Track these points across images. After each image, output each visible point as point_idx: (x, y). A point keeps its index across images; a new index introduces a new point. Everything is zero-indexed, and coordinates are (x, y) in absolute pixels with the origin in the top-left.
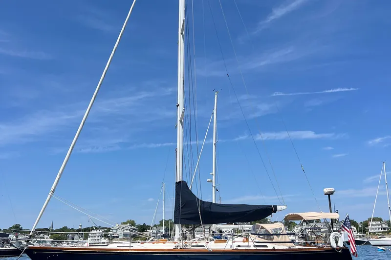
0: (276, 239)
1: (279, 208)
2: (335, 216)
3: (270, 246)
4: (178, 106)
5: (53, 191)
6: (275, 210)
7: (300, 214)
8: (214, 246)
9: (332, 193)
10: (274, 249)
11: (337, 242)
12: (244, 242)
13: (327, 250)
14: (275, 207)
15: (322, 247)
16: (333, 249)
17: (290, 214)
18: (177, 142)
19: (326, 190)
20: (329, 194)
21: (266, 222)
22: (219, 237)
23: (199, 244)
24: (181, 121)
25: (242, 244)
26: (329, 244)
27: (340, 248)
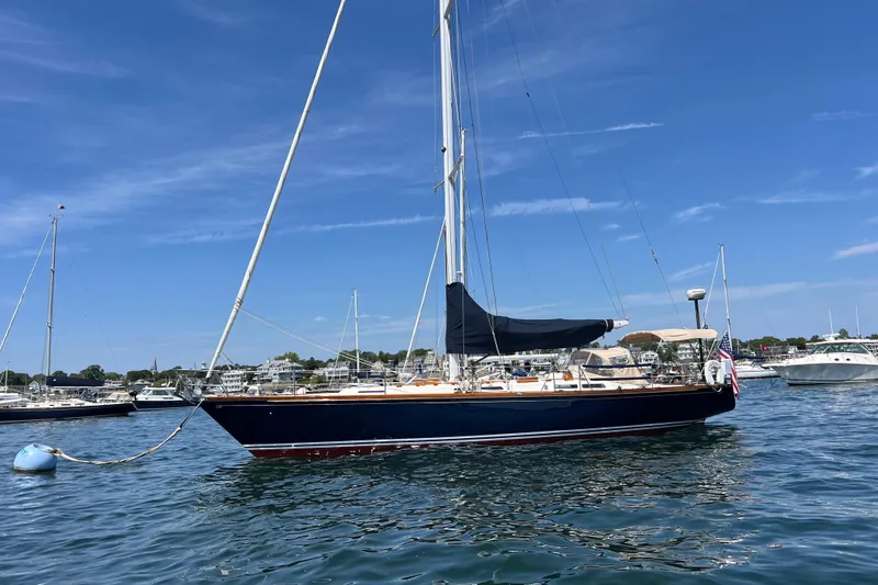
0: (618, 373)
1: (616, 324)
2: (710, 334)
3: (610, 386)
4: (444, 150)
5: (241, 302)
6: (611, 327)
7: (654, 332)
8: (516, 387)
9: (701, 297)
10: (620, 389)
11: (715, 377)
12: (566, 380)
13: (701, 390)
14: (611, 323)
15: (692, 385)
16: (709, 388)
17: (635, 333)
18: (444, 214)
19: (692, 292)
20: (696, 299)
21: (595, 346)
22: (523, 373)
23: (494, 385)
24: (450, 178)
25: (563, 383)
26: (704, 379)
27: (720, 386)
